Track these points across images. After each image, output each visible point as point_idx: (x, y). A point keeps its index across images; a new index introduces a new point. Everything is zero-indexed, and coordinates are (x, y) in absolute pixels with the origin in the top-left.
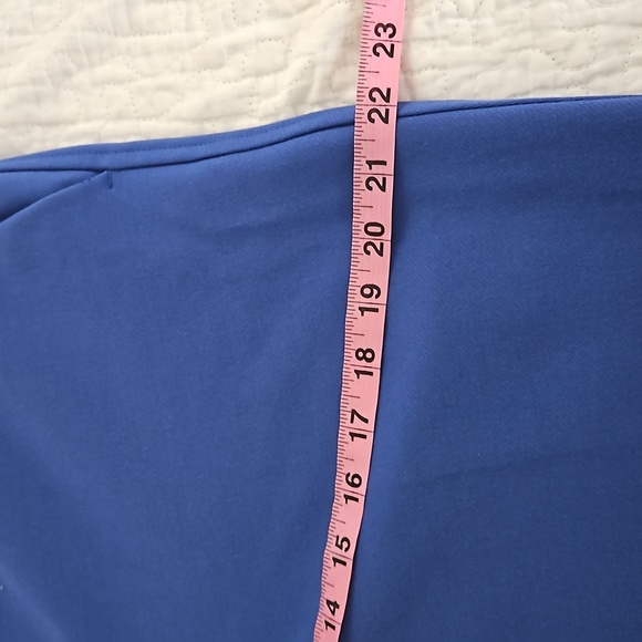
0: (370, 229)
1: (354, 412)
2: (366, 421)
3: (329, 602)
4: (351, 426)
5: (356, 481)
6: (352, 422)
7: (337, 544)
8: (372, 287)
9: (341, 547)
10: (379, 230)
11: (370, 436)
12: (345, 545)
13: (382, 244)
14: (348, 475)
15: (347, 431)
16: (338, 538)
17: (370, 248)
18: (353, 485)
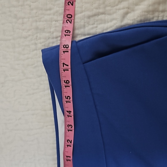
0: (68, 16)
1: (64, 64)
2: (68, 66)
3: (67, 111)
4: (63, 68)
5: (68, 82)
6: (63, 66)
7: (66, 98)
8: (68, 31)
9: (68, 98)
10: (71, 16)
11: (70, 70)
12: (69, 98)
13: (71, 20)
14: (65, 81)
15: (62, 69)
16: (66, 96)
17: (68, 21)
18: (67, 83)
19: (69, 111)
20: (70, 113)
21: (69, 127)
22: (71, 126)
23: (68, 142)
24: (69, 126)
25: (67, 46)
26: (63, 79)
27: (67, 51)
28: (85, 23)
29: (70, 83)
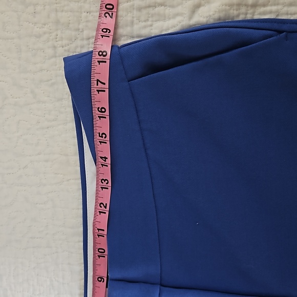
0: (108, 7)
1: (98, 81)
2: (104, 84)
3: (101, 158)
4: (97, 87)
5: (103, 110)
6: (97, 85)
7: (99, 136)
8: (107, 29)
9: (102, 137)
10: (111, 7)
11: (107, 91)
12: (104, 136)
13: (112, 13)
14: (99, 108)
15: (96, 90)
16: (99, 133)
17: (107, 15)
18: (101, 112)
19: (103, 158)
20: (105, 161)
21: (103, 183)
22: (106, 182)
23: (101, 207)
24: (103, 181)
25: (104, 54)
26: (96, 105)
27: (104, 60)
28: (133, 17)
29: (107, 113)
